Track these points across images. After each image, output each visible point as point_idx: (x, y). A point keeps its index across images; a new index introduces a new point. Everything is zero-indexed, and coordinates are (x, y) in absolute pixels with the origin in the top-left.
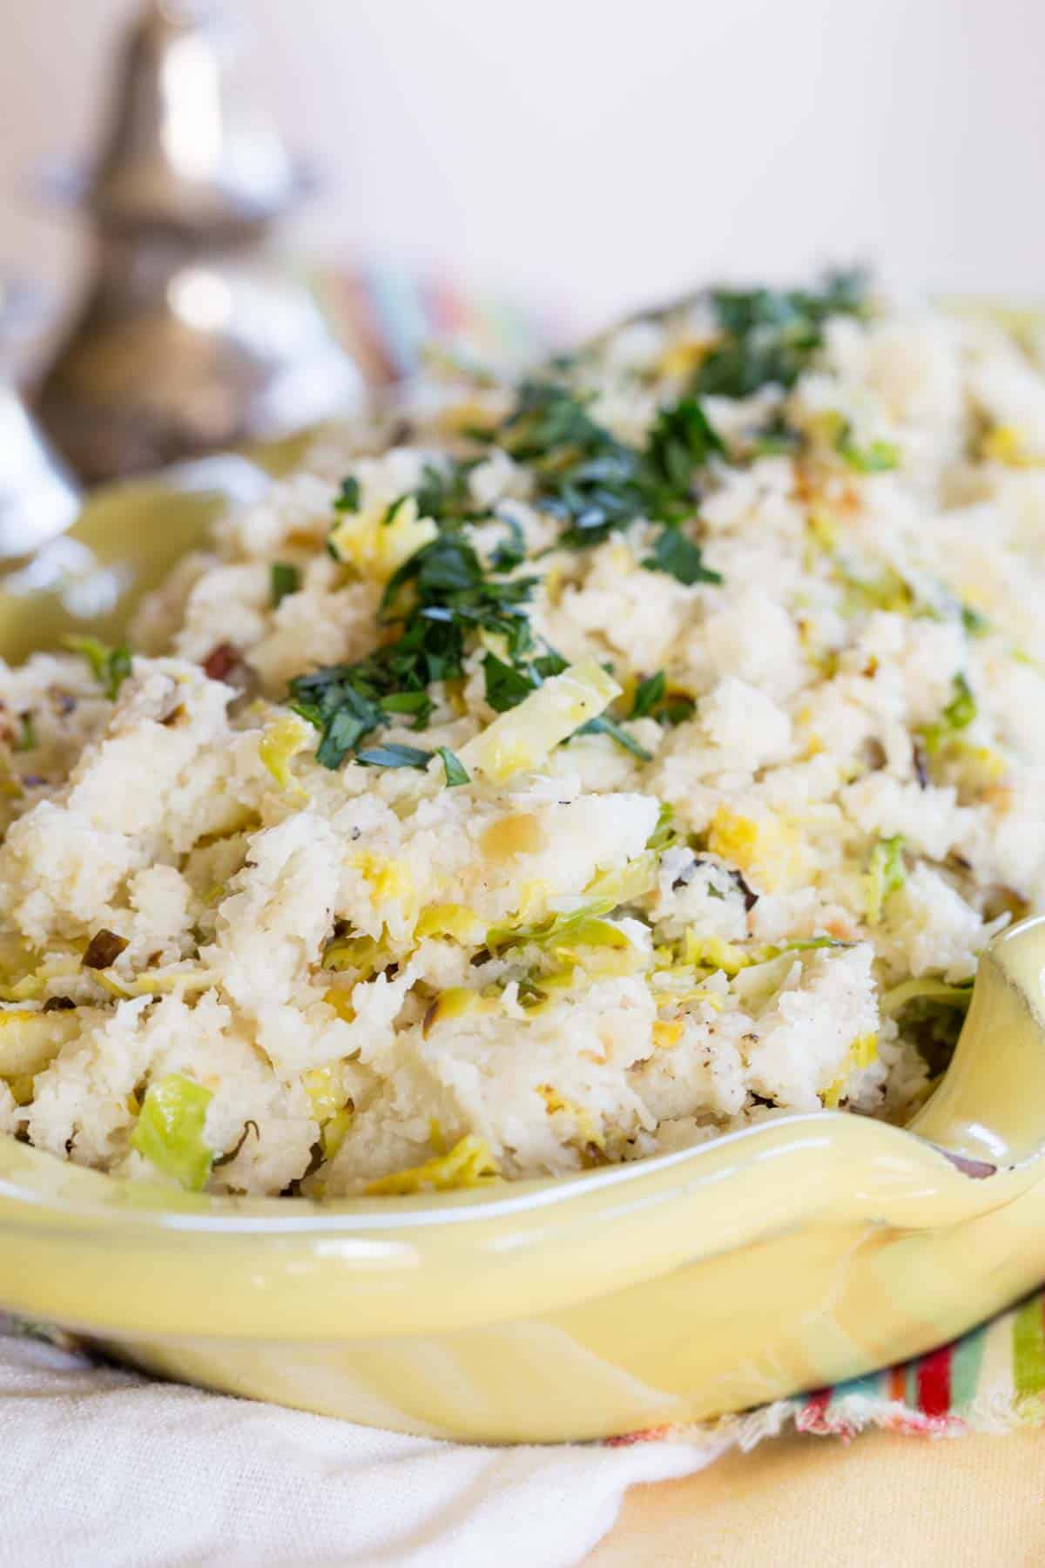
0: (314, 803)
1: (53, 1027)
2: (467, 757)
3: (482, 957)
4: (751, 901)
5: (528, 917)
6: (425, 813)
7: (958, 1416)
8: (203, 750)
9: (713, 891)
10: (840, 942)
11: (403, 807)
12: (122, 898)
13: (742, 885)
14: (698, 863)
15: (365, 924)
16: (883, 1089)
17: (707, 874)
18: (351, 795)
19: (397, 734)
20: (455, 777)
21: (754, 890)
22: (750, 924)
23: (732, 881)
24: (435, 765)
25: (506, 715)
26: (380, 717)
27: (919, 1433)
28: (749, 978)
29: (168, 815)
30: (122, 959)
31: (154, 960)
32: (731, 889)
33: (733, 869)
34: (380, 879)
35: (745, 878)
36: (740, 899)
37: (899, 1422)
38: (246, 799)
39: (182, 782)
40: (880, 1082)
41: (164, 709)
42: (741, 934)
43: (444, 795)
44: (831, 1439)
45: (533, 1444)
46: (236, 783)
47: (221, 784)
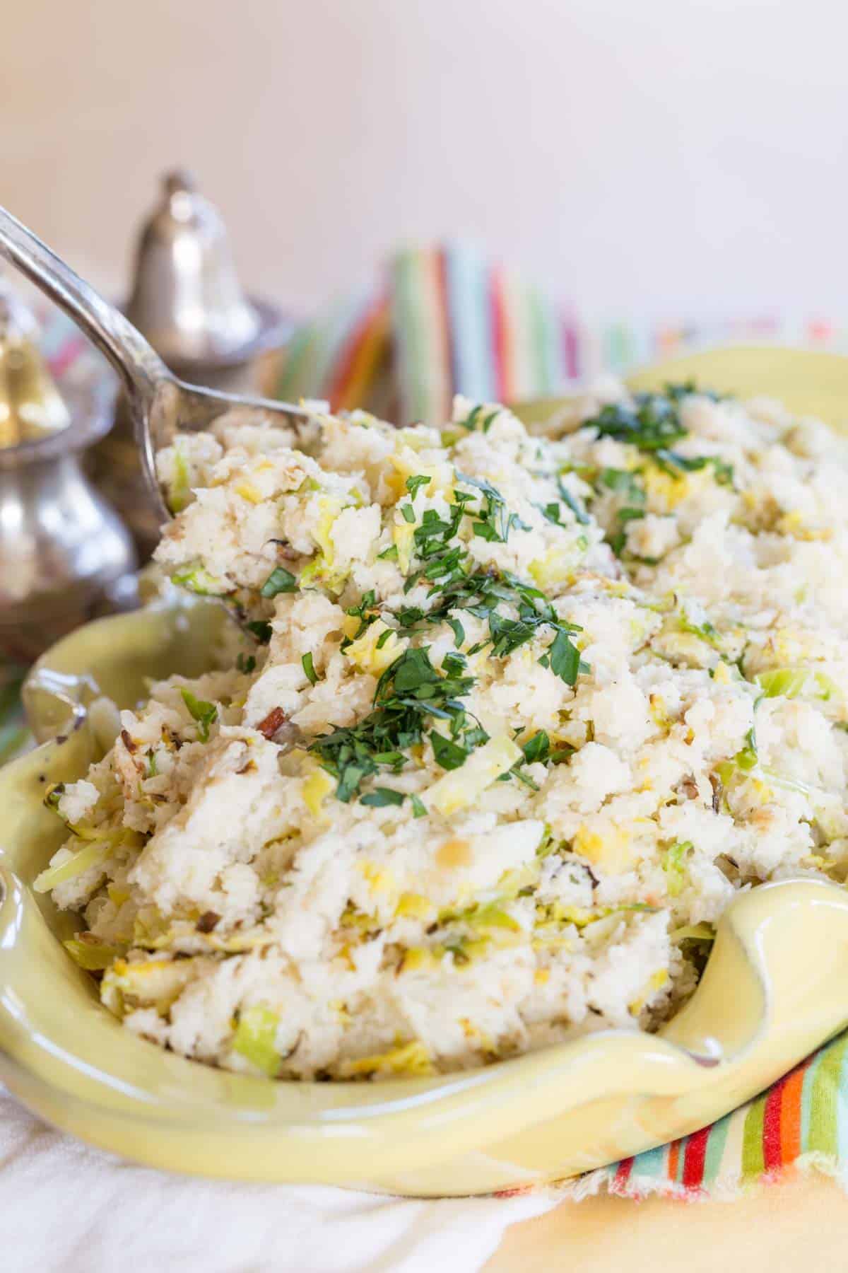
0: (334, 827)
1: (179, 972)
2: (427, 799)
3: (433, 929)
4: (595, 884)
5: (462, 903)
6: (401, 835)
7: (706, 1189)
8: (266, 788)
9: (574, 880)
10: (650, 908)
11: (388, 829)
12: (218, 885)
13: (590, 874)
14: (564, 863)
15: (365, 906)
16: (670, 995)
17: (569, 869)
18: (358, 821)
19: (383, 779)
20: (419, 812)
21: (597, 877)
22: (595, 896)
23: (584, 872)
24: (408, 803)
25: (452, 772)
26: (373, 769)
27: (682, 1200)
28: (593, 930)
29: (246, 830)
30: (220, 927)
31: (238, 925)
32: (583, 876)
33: (585, 864)
34: (375, 879)
35: (593, 870)
36: (589, 882)
37: (670, 1193)
38: (294, 823)
39: (253, 809)
40: (668, 991)
41: (242, 763)
42: (589, 902)
43: (413, 824)
44: (627, 1200)
45: (449, 1197)
46: (287, 811)
47: (278, 810)
